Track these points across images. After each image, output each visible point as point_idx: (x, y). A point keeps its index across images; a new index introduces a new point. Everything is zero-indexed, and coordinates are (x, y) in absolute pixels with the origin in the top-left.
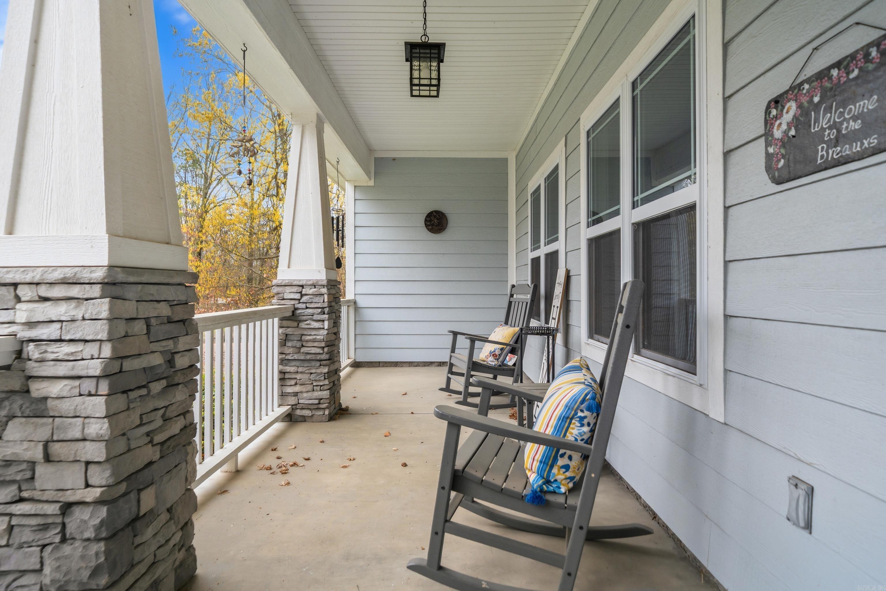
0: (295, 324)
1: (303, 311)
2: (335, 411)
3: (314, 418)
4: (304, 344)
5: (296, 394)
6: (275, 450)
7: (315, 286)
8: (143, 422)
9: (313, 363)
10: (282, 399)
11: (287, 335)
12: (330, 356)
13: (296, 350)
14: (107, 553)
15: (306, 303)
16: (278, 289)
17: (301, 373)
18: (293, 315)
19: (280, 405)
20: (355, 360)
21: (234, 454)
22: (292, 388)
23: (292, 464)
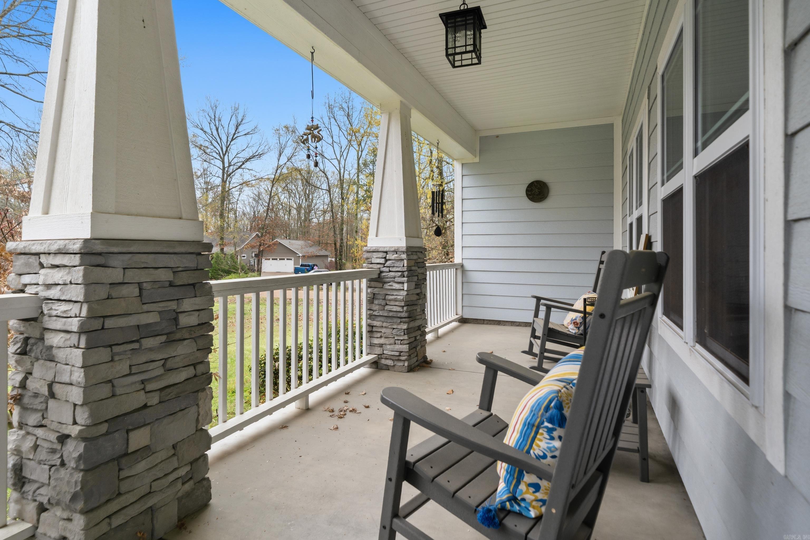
0: (381, 285)
1: (388, 274)
2: (417, 364)
3: (396, 368)
4: (388, 303)
5: (381, 345)
6: (348, 394)
7: (396, 252)
8: (133, 372)
9: (395, 320)
10: (370, 349)
11: (374, 294)
12: (410, 314)
13: (381, 308)
14: (84, 483)
15: (389, 267)
16: (368, 255)
17: (386, 327)
18: (379, 277)
19: (368, 354)
20: (462, 316)
21: (305, 395)
22: (378, 339)
23: (351, 409)
